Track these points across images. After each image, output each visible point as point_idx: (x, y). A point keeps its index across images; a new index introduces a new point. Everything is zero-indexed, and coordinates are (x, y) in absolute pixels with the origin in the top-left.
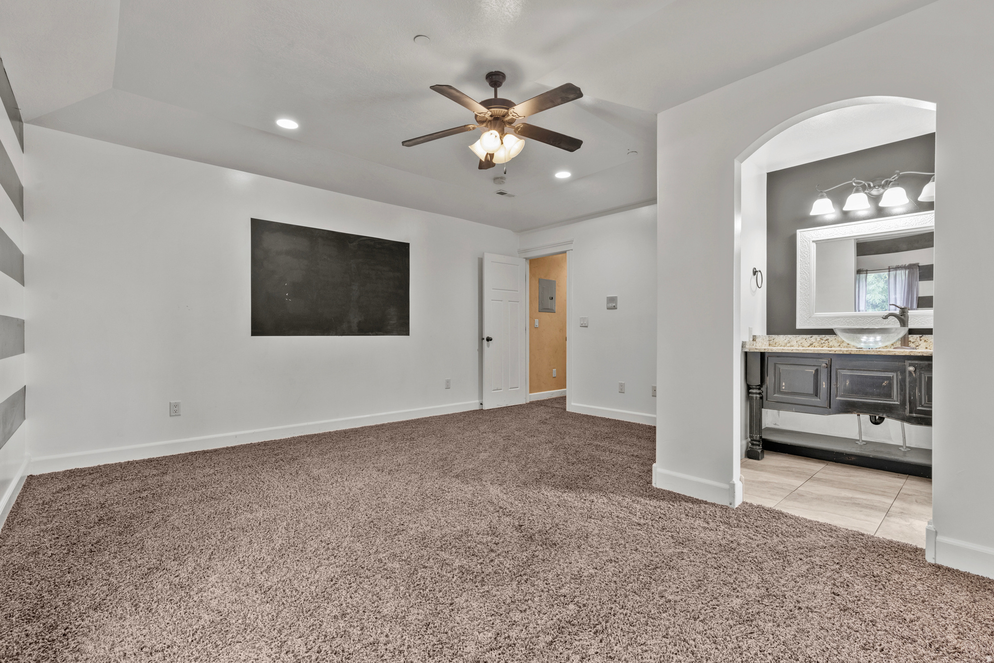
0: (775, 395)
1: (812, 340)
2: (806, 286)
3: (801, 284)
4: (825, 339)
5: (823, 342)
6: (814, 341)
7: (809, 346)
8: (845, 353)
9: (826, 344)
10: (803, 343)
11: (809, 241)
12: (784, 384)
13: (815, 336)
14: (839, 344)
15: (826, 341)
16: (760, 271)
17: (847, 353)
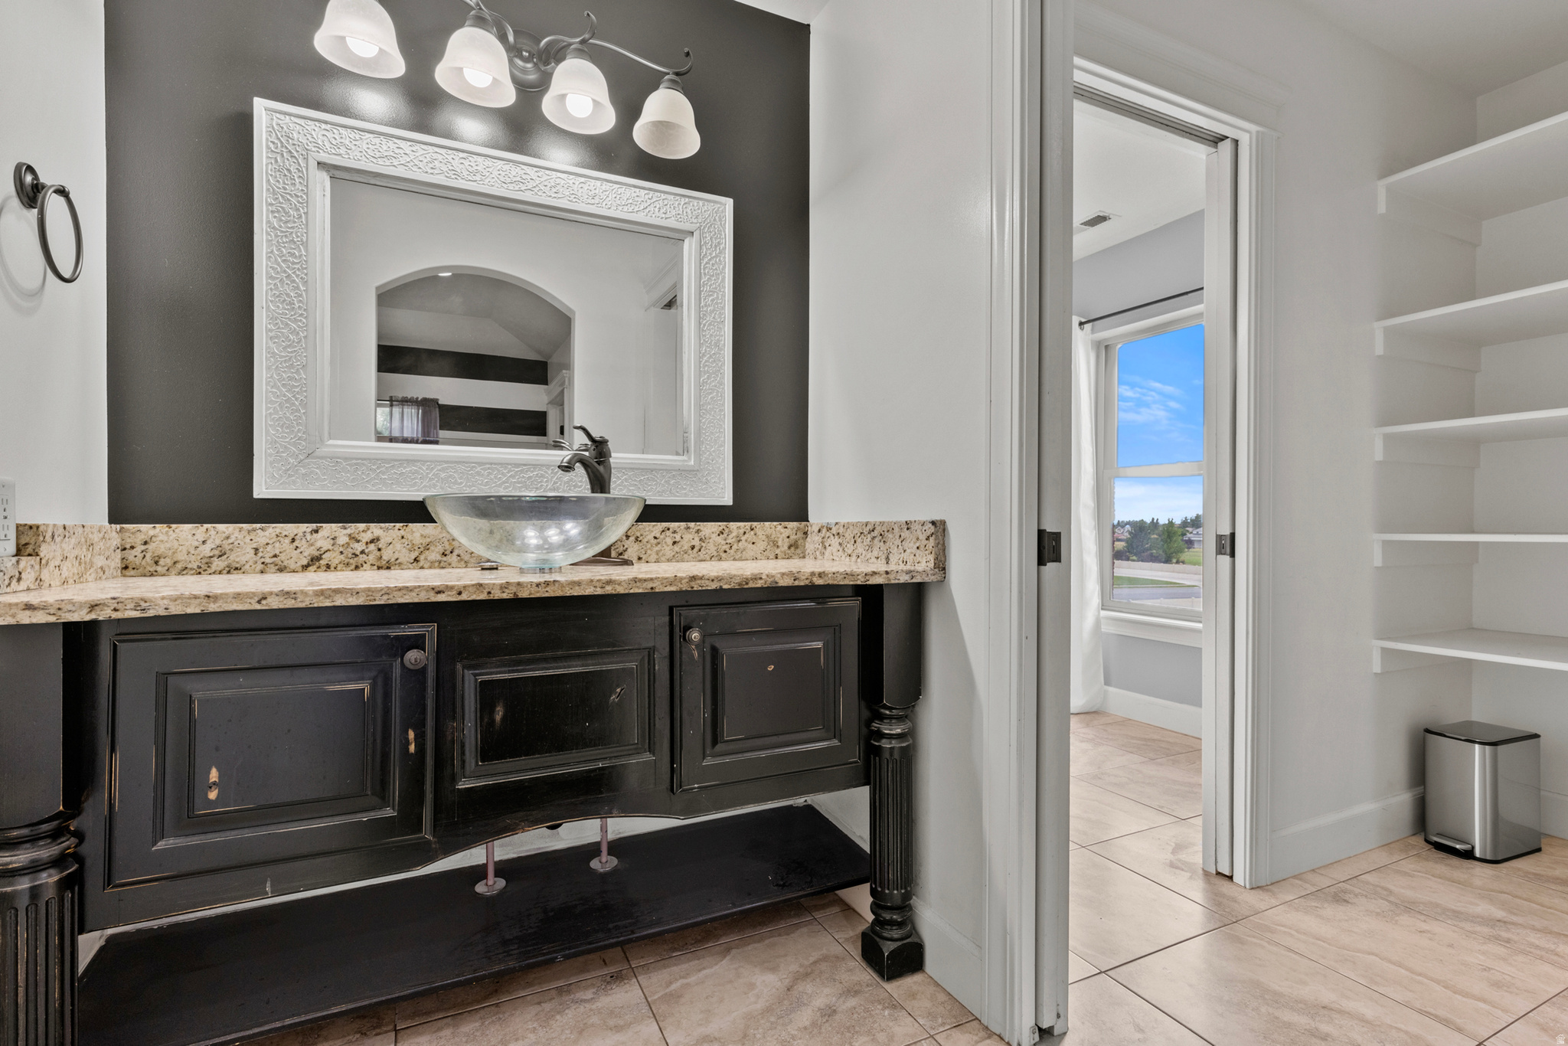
0: (161, 845)
1: (318, 544)
2: (295, 332)
3: (272, 319)
4: (368, 536)
5: (359, 547)
6: (326, 544)
7: (305, 567)
8: (497, 595)
9: (371, 557)
10: (283, 557)
11: (306, 159)
12: (214, 775)
13: (329, 529)
14: (414, 555)
15: (372, 547)
16: (62, 192)
17: (505, 596)
